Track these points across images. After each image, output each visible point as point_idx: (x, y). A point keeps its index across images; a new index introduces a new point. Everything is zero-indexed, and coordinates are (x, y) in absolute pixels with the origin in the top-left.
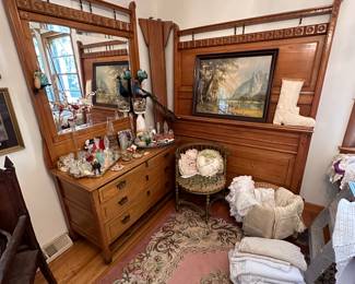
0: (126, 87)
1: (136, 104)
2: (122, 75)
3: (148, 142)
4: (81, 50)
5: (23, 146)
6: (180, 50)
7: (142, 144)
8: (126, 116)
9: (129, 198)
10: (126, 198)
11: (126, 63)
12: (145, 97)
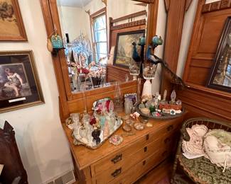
0: (139, 53)
1: (146, 70)
2: (138, 42)
3: (152, 110)
4: (111, 24)
5: (43, 101)
6: (203, 13)
7: (146, 111)
8: (135, 79)
9: (123, 171)
10: (120, 169)
11: (143, 31)
12: (156, 63)
